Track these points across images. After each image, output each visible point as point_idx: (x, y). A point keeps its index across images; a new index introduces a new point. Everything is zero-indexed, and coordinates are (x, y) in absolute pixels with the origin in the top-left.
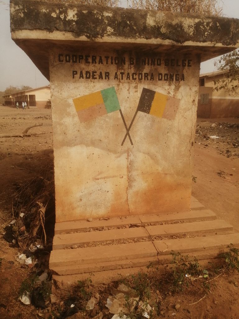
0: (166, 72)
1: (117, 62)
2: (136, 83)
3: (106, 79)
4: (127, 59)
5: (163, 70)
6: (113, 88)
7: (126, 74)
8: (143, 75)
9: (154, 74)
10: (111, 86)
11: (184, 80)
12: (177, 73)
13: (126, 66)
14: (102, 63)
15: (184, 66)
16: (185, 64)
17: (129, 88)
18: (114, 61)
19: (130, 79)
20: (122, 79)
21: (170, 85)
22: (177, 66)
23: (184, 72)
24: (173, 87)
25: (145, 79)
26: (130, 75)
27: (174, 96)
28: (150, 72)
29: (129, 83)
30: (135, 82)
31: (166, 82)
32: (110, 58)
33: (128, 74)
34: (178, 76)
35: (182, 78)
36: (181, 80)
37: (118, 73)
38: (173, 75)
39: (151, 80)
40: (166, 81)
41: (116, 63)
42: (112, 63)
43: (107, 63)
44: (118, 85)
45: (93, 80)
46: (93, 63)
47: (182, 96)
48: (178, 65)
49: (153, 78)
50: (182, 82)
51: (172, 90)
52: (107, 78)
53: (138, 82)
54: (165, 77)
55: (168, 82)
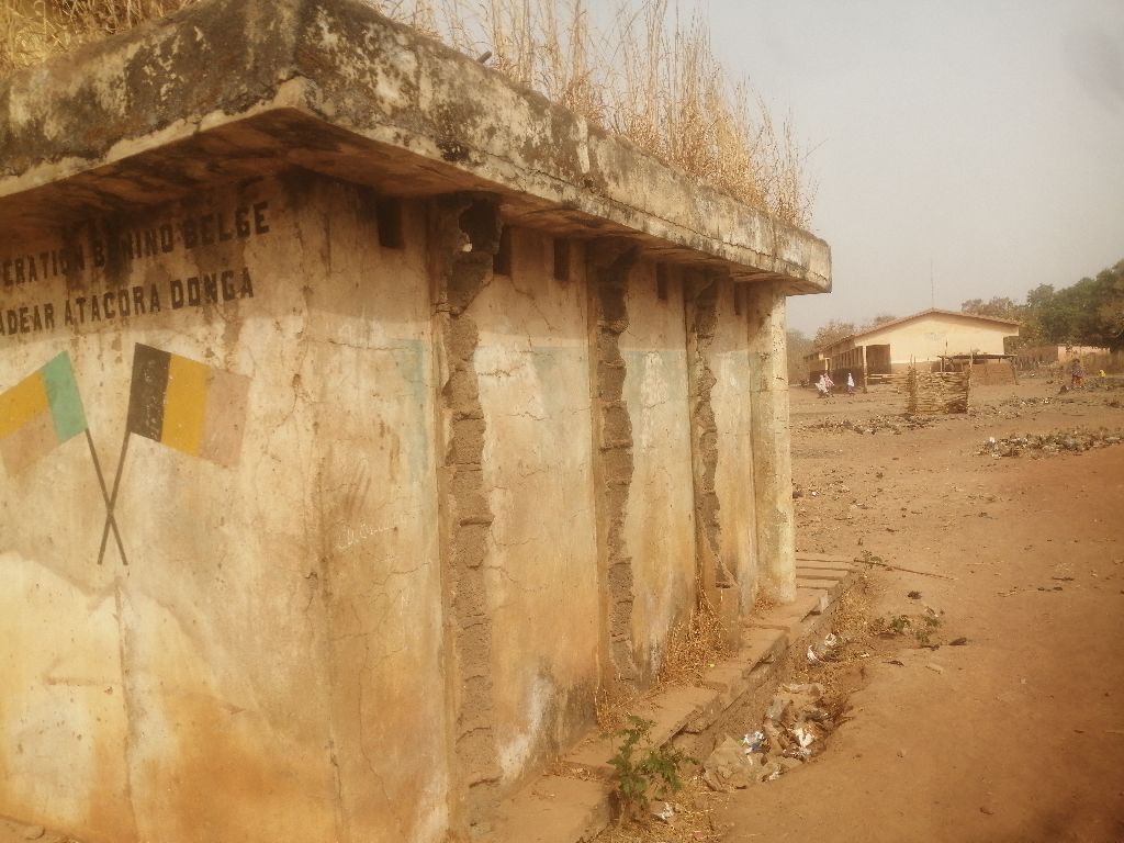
0: (192, 272)
1: (65, 266)
2: (115, 330)
3: (47, 327)
4: (86, 251)
5: (181, 266)
6: (65, 354)
7: (89, 301)
8: (131, 295)
9: (158, 285)
10: (60, 352)
11: (251, 295)
12: (224, 270)
13: (87, 274)
14: (36, 279)
15: (243, 234)
16: (247, 224)
17: (101, 349)
18: (58, 265)
19: (99, 319)
20: (82, 321)
21: (208, 321)
22: (221, 240)
23: (246, 259)
24: (220, 327)
25: (137, 313)
26: (100, 301)
27: (226, 362)
28: (145, 282)
29: (98, 331)
30: (113, 327)
31: (197, 312)
32: (50, 255)
33: (95, 299)
34: (229, 280)
35: (244, 287)
36: (243, 296)
37: (72, 302)
38: (214, 276)
39: (152, 310)
40: (195, 308)
41: (64, 272)
42: (55, 274)
43: (46, 277)
44: (75, 343)
45: (22, 336)
46: (18, 282)
47: (255, 364)
48: (225, 237)
49: (158, 305)
50: (245, 303)
51: (219, 341)
52: (50, 324)
53: (119, 325)
54: (190, 294)
55: (201, 310)
